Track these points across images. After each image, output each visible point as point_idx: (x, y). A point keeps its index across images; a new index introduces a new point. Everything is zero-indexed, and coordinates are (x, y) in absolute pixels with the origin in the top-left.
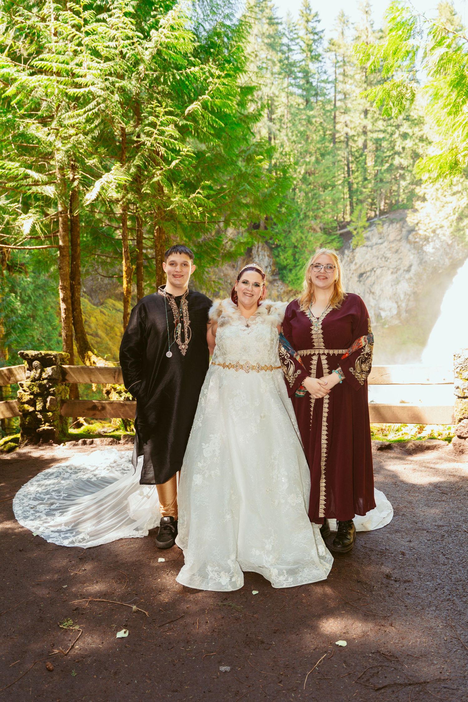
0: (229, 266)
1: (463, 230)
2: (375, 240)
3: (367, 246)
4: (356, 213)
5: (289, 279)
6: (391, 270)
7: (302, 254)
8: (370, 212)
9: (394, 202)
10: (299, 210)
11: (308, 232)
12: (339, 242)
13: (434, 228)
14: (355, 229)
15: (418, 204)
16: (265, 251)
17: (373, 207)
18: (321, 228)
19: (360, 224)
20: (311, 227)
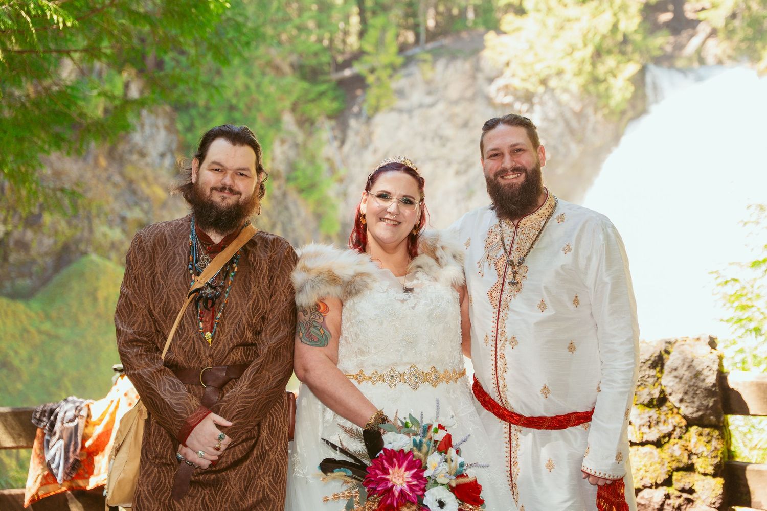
1: (605, 80)
2: (417, 96)
3: (400, 111)
4: (373, 34)
6: (455, 167)
8: (403, 31)
9: (455, 11)
11: (264, 74)
12: (335, 99)
13: (543, 75)
14: (372, 71)
15: (509, 21)
16: (157, 115)
17: (411, 21)
18: (293, 66)
19: (383, 59)
20: (269, 62)
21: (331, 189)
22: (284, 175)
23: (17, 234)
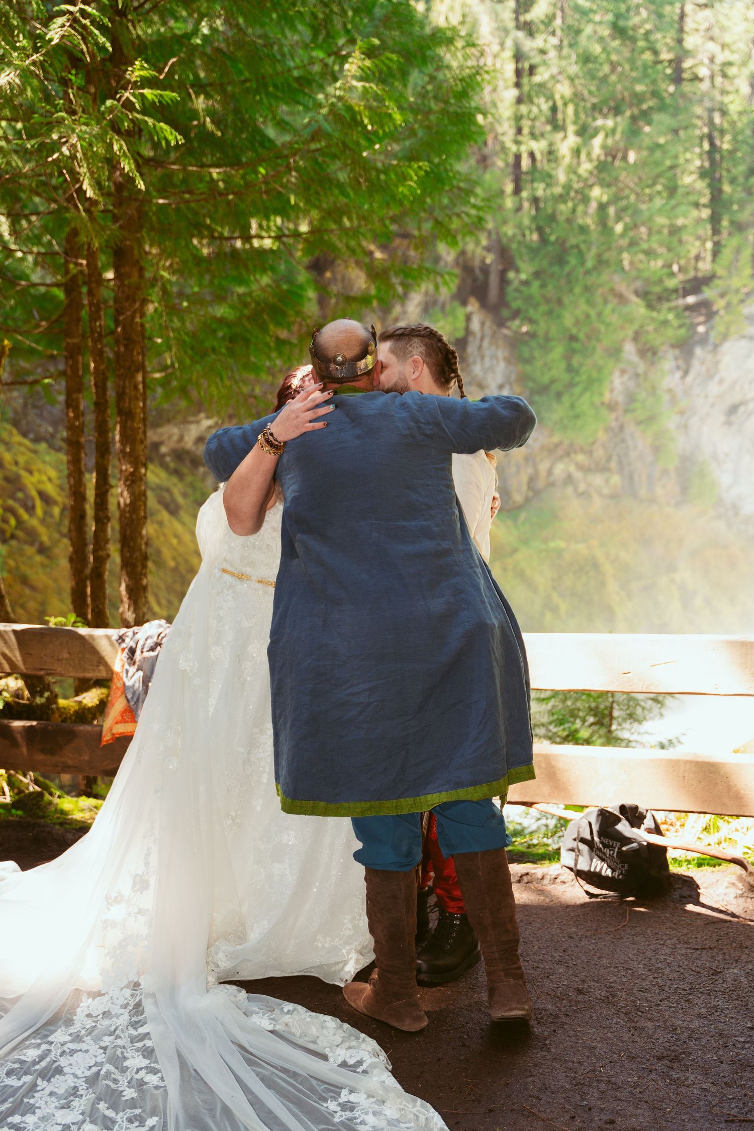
3: (751, 338)
4: (727, 254)
5: (555, 417)
7: (585, 356)
10: (583, 246)
11: (606, 302)
12: (681, 327)
14: (722, 295)
16: (498, 346)
18: (637, 293)
19: (736, 282)
20: (612, 290)
21: (670, 421)
22: (622, 406)
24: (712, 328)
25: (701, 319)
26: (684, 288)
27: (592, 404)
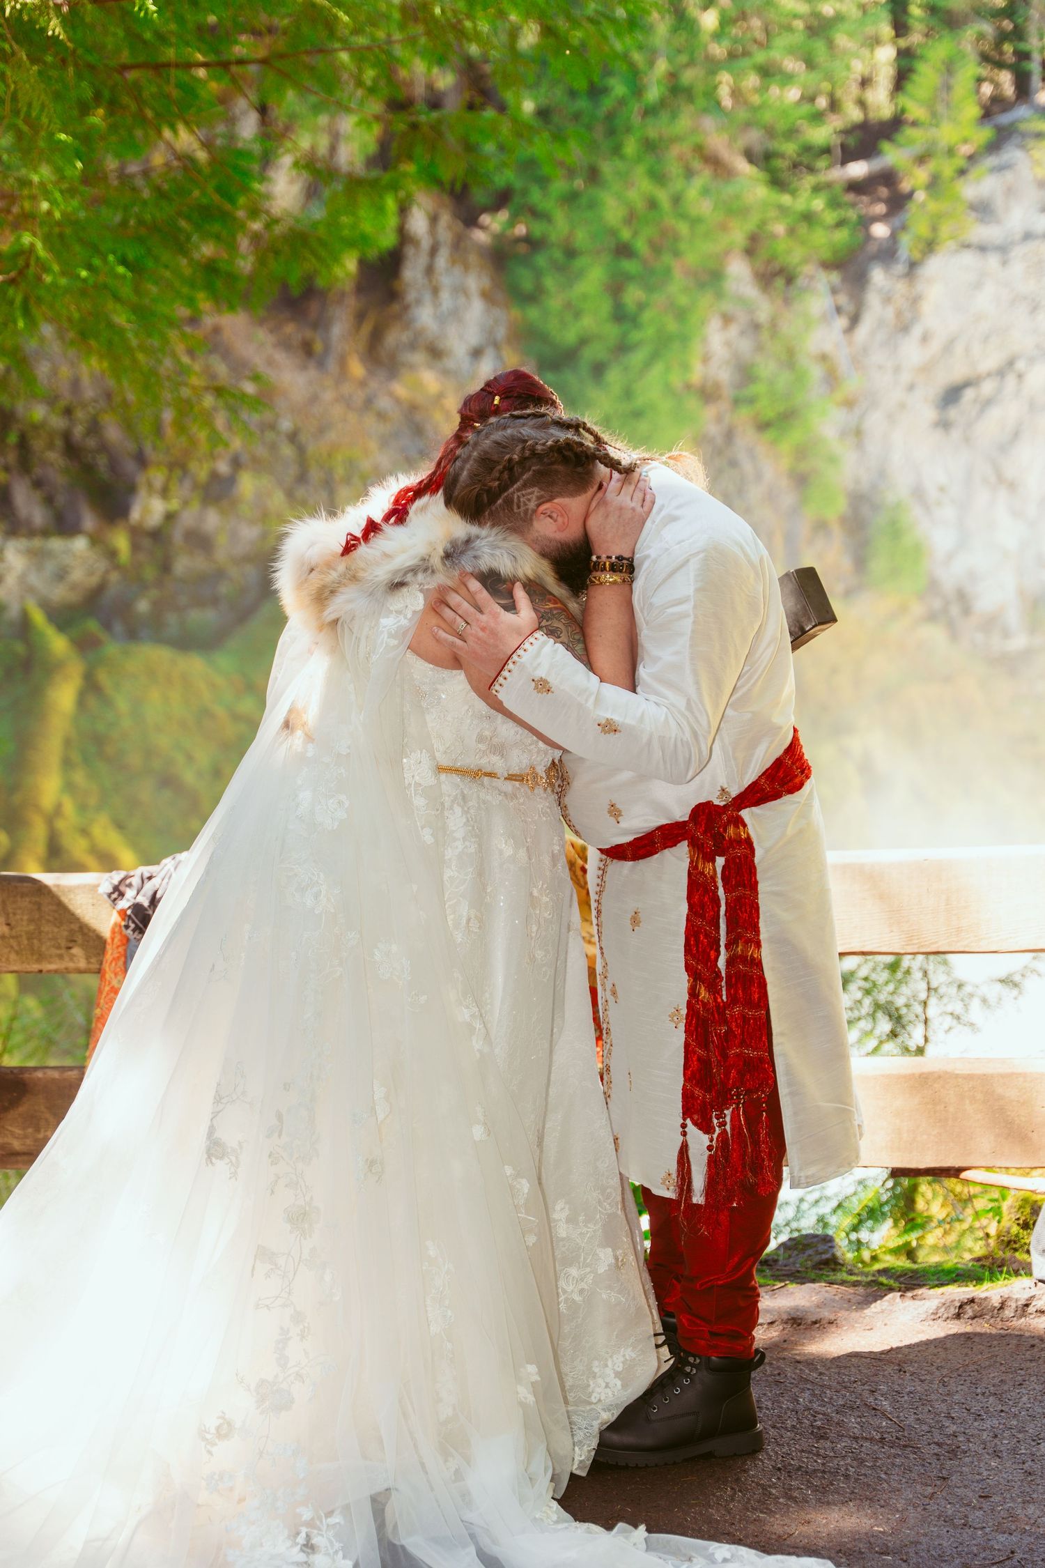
0: (285, 345)
2: (1020, 215)
3: (982, 249)
4: (926, 77)
7: (650, 288)
8: (991, 73)
11: (689, 173)
12: (840, 225)
14: (921, 159)
16: (467, 268)
17: (1008, 48)
18: (750, 156)
19: (947, 134)
20: (699, 150)
21: (826, 422)
22: (728, 392)
23: (188, 518)
24: (904, 228)
25: (880, 208)
26: (843, 147)
27: (669, 390)
